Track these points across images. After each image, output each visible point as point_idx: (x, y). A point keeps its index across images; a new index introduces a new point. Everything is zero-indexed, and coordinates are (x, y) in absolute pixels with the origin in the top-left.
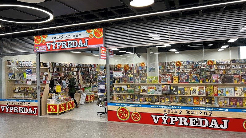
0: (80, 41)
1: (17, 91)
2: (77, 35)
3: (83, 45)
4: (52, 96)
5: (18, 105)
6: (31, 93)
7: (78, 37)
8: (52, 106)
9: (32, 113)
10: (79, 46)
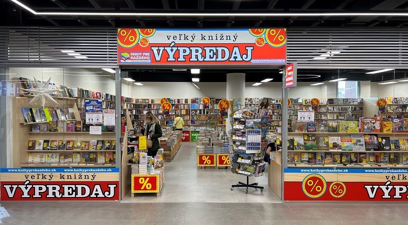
0: (236, 49)
1: (39, 148)
2: (228, 38)
3: (242, 58)
4: (141, 158)
5: (62, 180)
6: (79, 153)
7: (231, 42)
8: (145, 178)
9: (101, 195)
10: (232, 59)
